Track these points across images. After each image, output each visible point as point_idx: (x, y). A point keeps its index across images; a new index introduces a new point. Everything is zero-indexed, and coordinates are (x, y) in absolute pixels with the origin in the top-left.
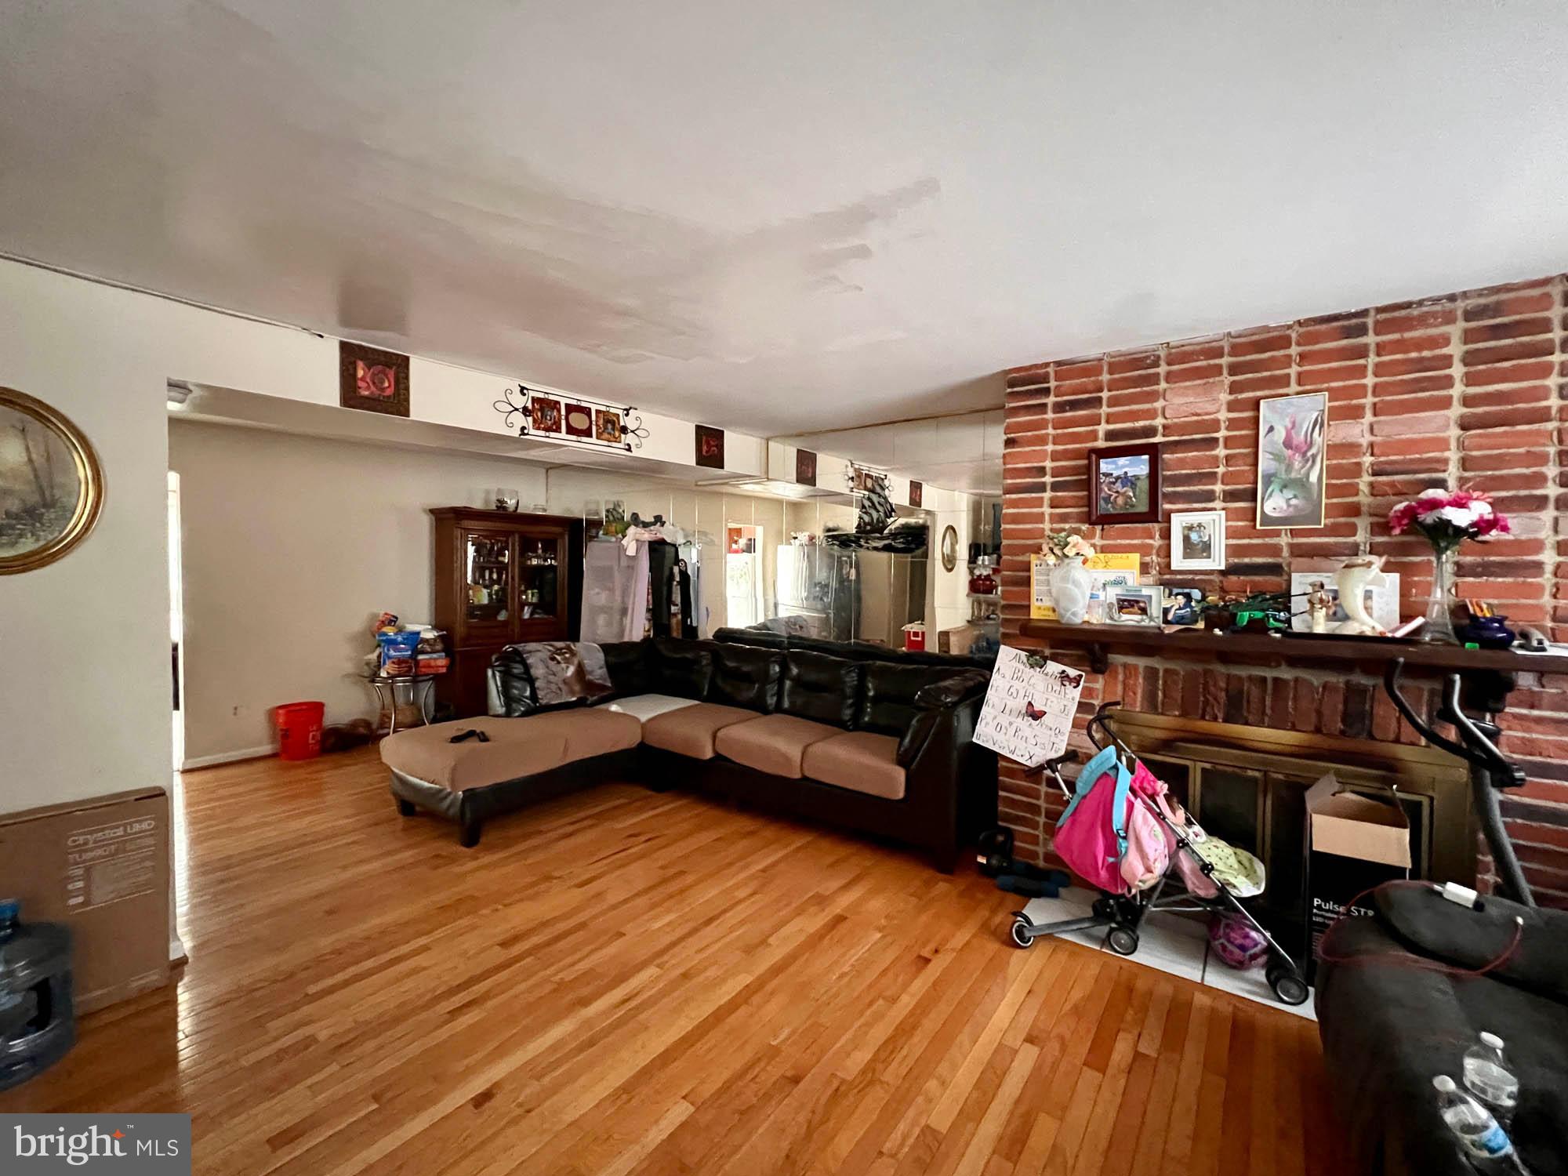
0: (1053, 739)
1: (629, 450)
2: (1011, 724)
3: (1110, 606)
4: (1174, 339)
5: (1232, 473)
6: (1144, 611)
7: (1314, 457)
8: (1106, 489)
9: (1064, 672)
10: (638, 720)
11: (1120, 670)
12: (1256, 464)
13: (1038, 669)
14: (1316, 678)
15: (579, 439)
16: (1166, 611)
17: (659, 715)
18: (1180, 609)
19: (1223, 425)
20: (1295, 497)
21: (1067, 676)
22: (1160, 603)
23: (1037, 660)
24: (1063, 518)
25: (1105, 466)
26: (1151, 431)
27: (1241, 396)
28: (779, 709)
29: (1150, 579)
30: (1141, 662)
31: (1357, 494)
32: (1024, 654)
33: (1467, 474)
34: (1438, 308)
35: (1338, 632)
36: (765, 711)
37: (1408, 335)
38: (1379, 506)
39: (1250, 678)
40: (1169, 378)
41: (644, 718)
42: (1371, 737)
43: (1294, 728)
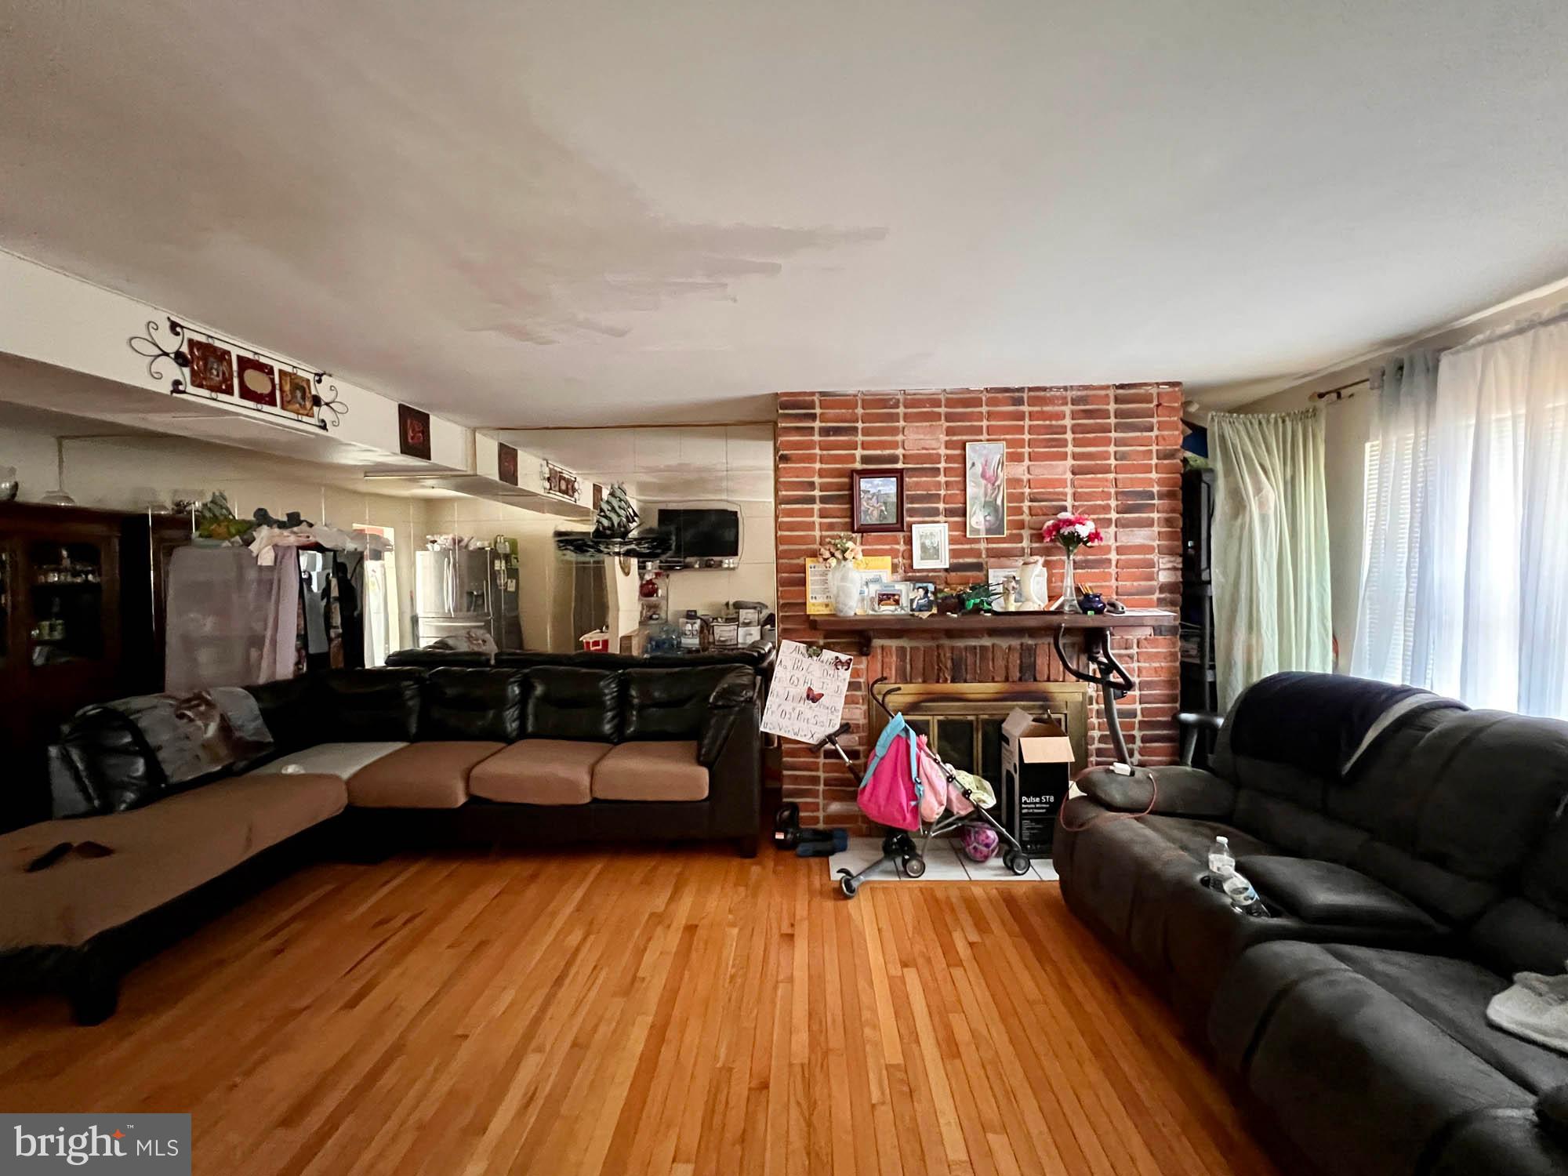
0: (831, 717)
1: (324, 427)
2: (794, 709)
3: (872, 599)
4: (911, 388)
5: (950, 495)
6: (897, 602)
7: (999, 486)
8: (865, 504)
9: (837, 658)
10: (337, 778)
11: (879, 651)
12: (965, 490)
13: (815, 658)
14: (1004, 643)
15: (259, 406)
16: (912, 601)
17: (366, 767)
18: (921, 599)
19: (943, 459)
20: (989, 514)
21: (840, 661)
22: (908, 596)
23: (813, 649)
24: (831, 527)
25: (865, 484)
26: (894, 459)
27: (955, 438)
28: (522, 734)
29: (898, 577)
30: (893, 643)
31: (1022, 514)
32: (803, 646)
33: (1076, 504)
34: (1058, 393)
35: (1022, 610)
36: (509, 740)
37: (1046, 409)
38: (1035, 523)
39: (966, 648)
40: (907, 417)
41: (346, 774)
42: (1035, 680)
43: (993, 681)
